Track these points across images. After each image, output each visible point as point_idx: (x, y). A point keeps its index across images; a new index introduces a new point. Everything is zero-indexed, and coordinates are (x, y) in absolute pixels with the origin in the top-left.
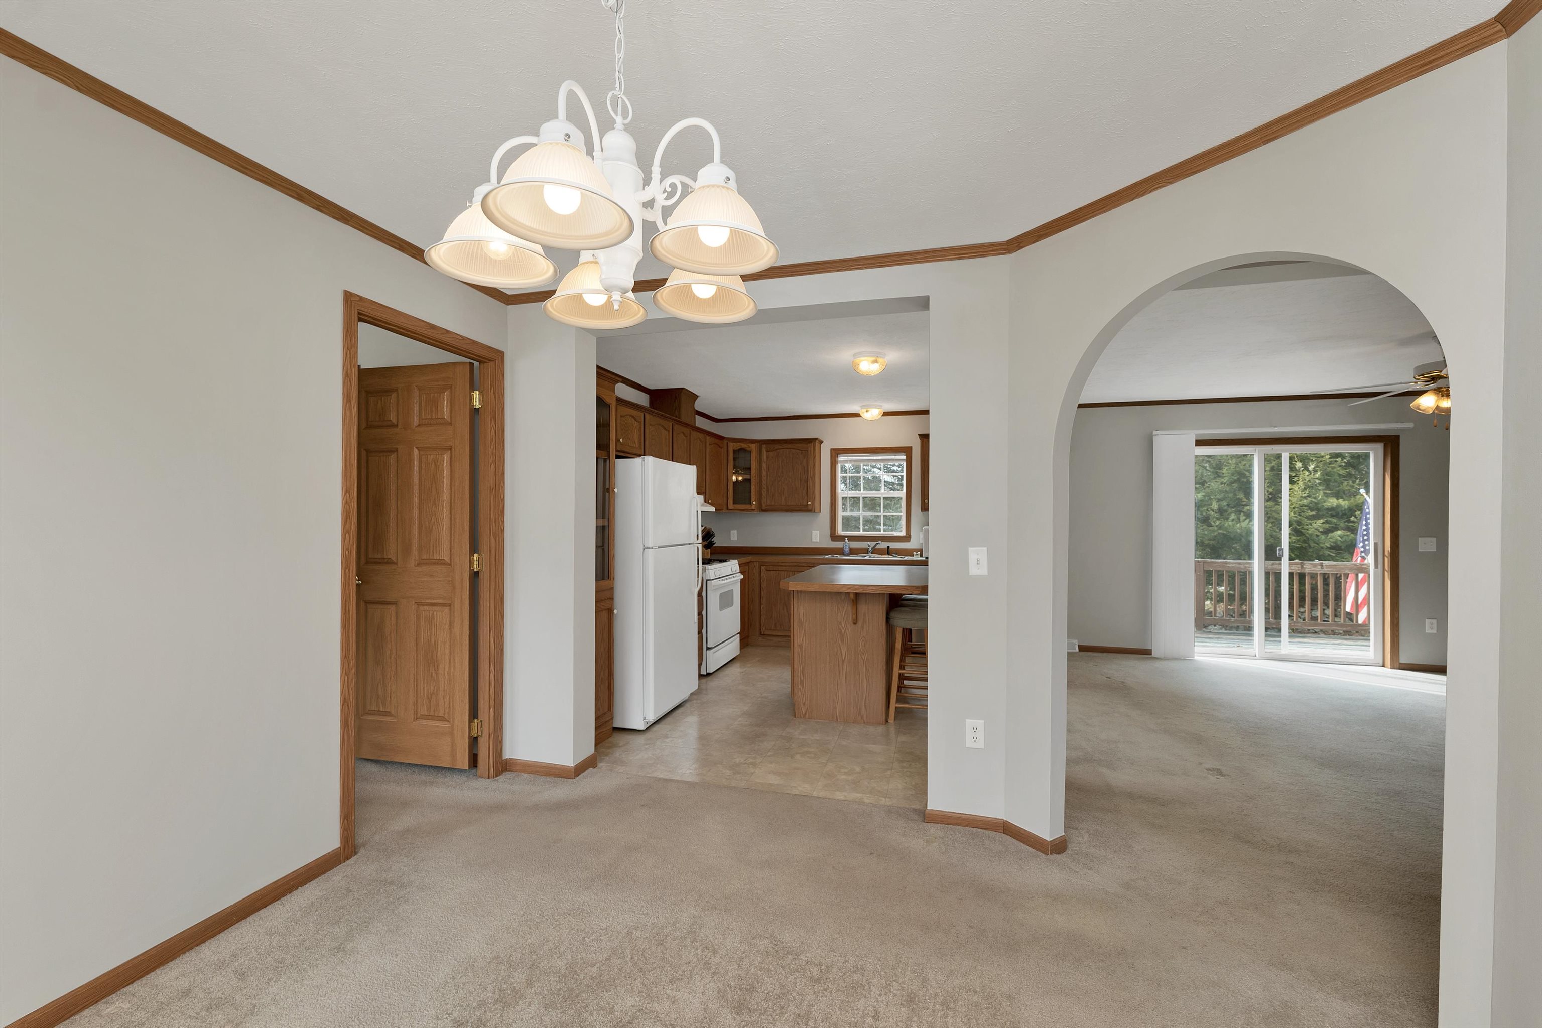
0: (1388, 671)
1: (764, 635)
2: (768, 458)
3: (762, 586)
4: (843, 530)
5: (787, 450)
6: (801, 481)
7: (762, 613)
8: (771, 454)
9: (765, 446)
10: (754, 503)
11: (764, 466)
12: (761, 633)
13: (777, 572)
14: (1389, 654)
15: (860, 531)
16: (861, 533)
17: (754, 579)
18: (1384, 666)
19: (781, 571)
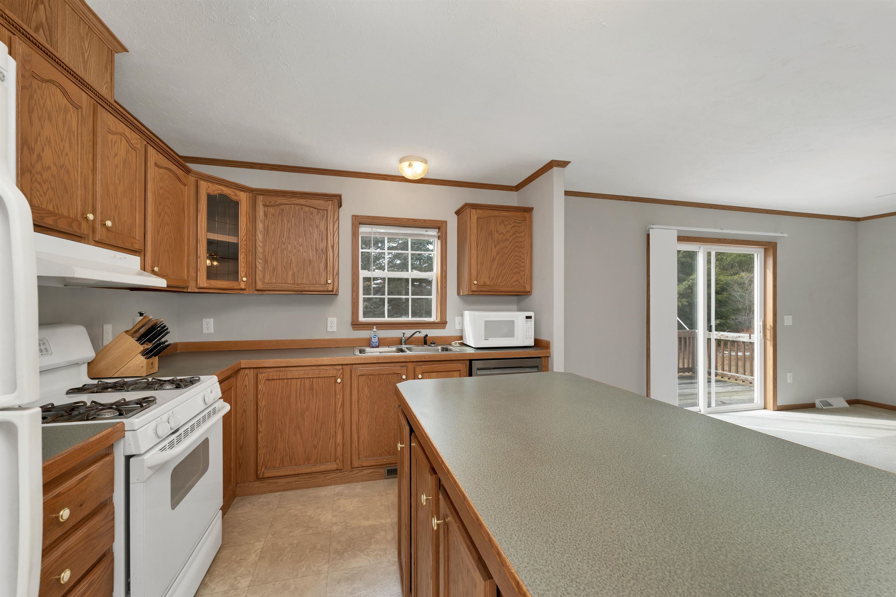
0: (770, 413)
1: (263, 478)
2: (266, 215)
3: (260, 404)
4: (364, 317)
5: (297, 207)
6: (317, 250)
7: (259, 446)
8: (272, 210)
9: (261, 197)
10: (244, 279)
11: (260, 226)
12: (257, 475)
13: (286, 381)
14: (772, 400)
15: (384, 317)
16: (386, 319)
17: (245, 394)
18: (765, 408)
19: (291, 379)
